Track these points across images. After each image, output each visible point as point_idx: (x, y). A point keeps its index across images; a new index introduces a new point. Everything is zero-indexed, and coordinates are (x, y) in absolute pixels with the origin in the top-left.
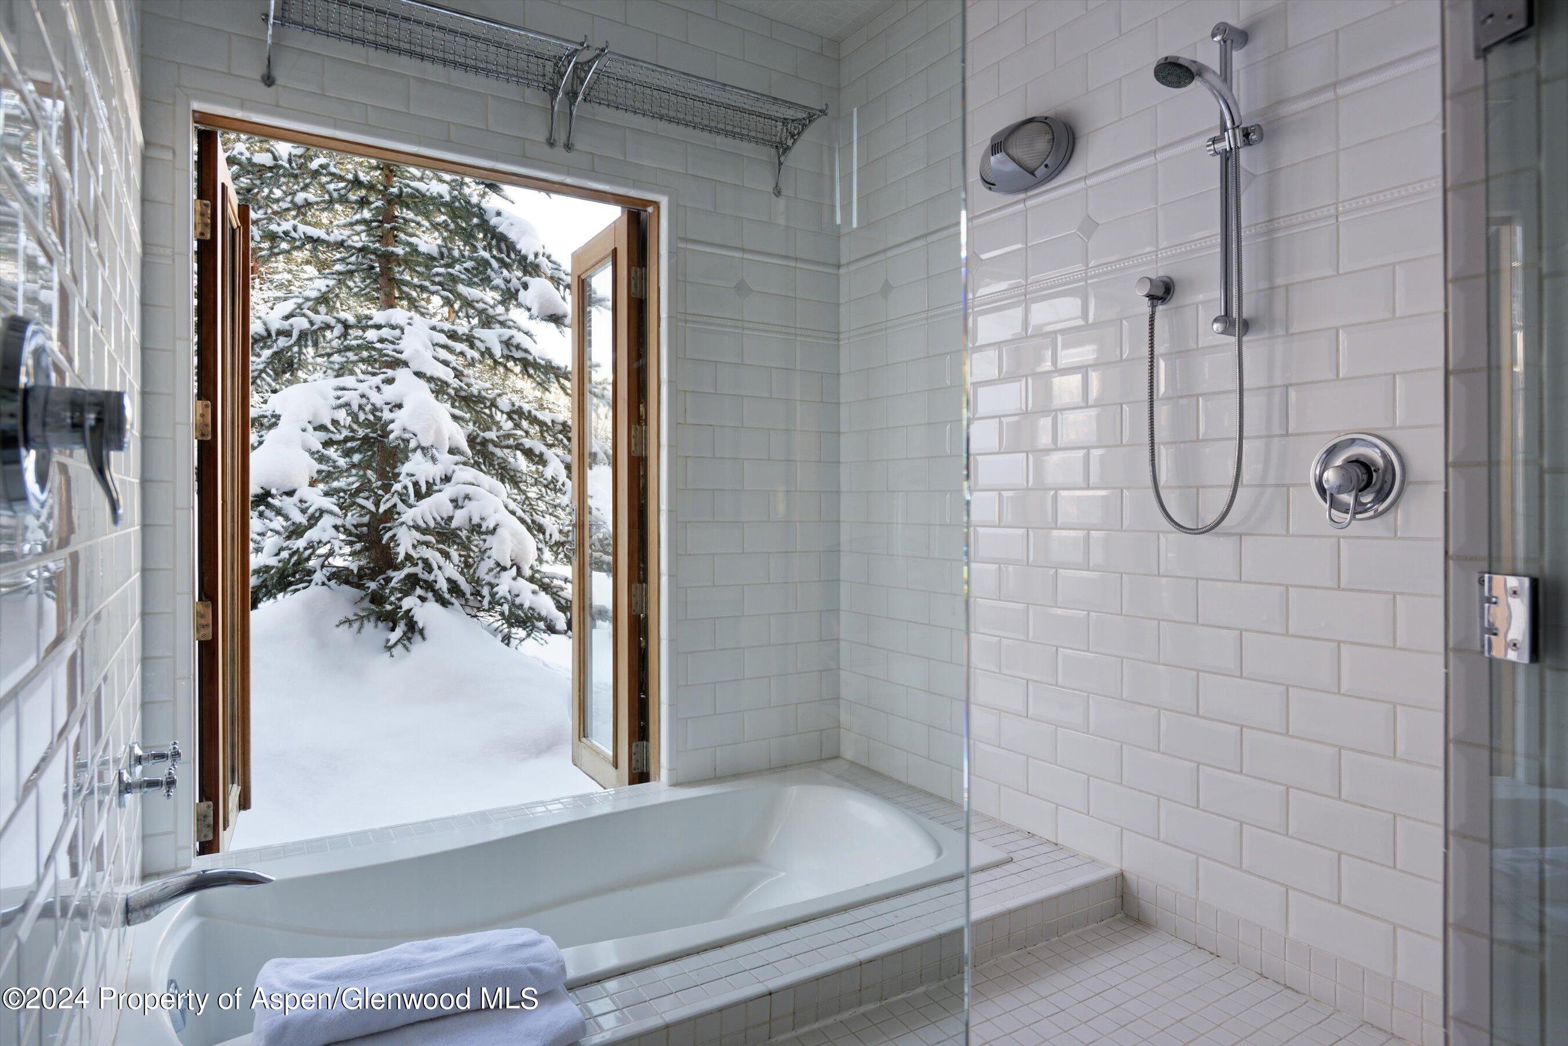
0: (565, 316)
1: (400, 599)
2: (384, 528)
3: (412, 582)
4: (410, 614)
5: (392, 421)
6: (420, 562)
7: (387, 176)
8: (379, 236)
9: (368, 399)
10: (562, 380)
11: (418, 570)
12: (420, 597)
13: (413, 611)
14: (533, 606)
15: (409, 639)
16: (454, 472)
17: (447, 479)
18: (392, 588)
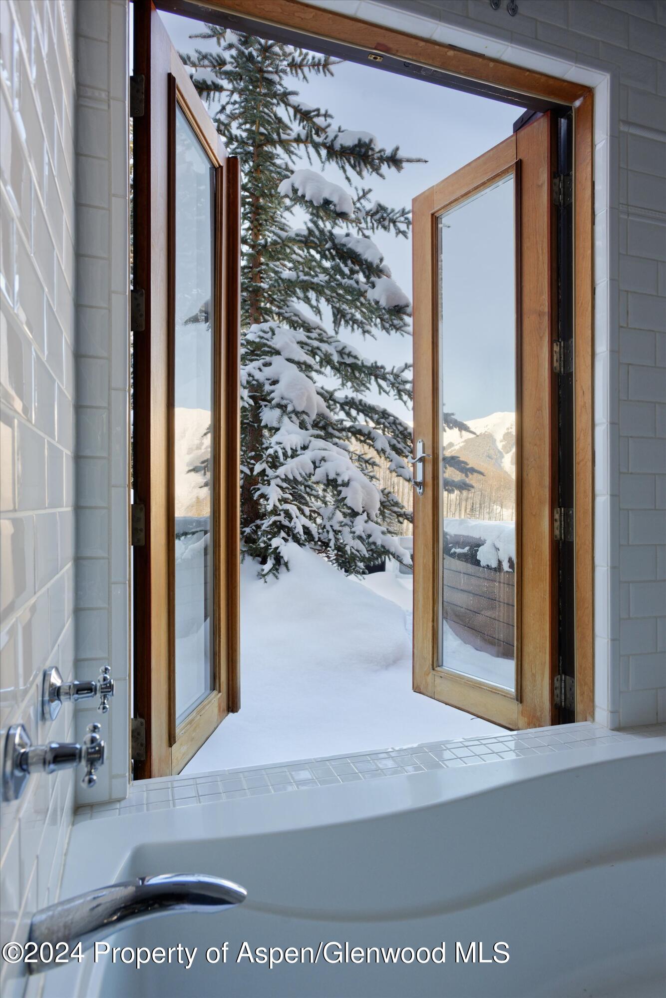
0: (407, 306)
1: (270, 539)
2: (254, 489)
3: (278, 527)
4: (278, 551)
5: (273, 391)
6: (282, 513)
7: (255, 234)
8: (250, 278)
9: (253, 377)
10: (380, 381)
11: (281, 518)
12: (283, 538)
13: (279, 549)
14: (384, 544)
15: (277, 570)
16: (310, 442)
17: (305, 448)
18: (264, 530)
